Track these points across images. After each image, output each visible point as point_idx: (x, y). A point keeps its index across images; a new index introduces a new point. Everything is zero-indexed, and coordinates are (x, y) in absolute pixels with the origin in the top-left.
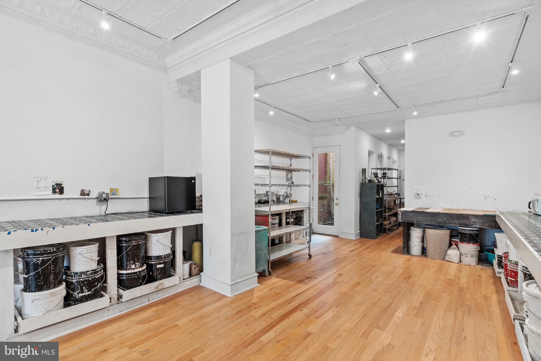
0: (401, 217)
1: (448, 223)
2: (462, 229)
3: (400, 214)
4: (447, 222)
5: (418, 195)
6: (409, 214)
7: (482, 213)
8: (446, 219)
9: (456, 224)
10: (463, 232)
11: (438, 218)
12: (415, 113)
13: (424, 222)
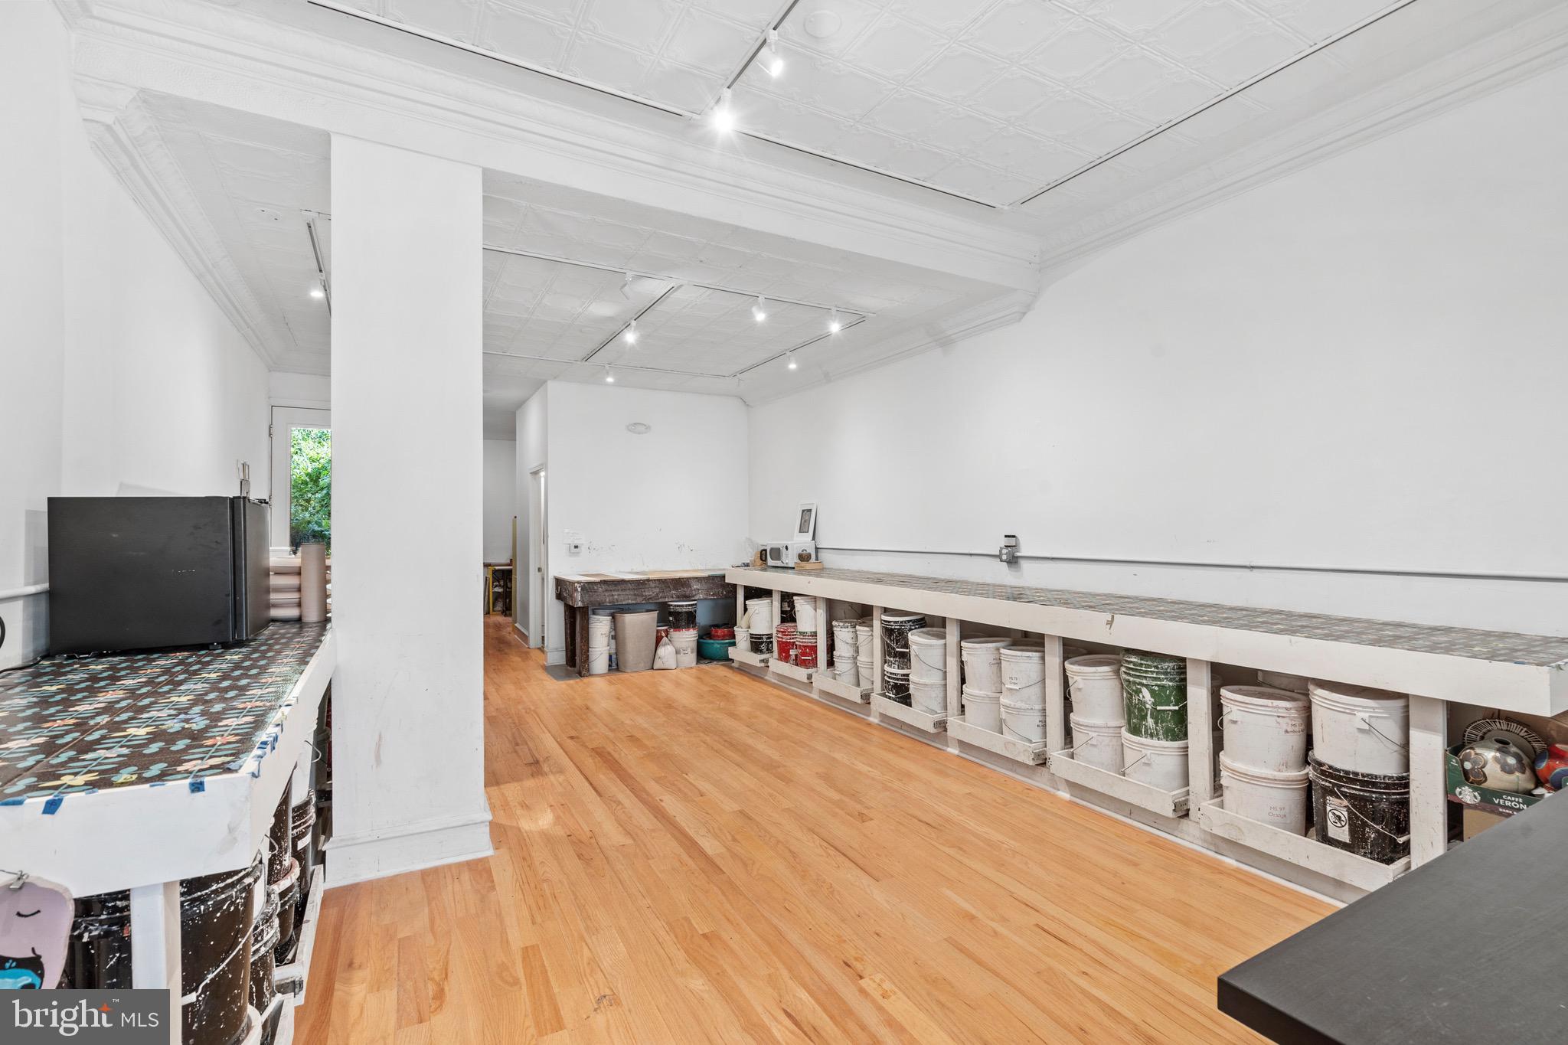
0: (582, 597)
1: (661, 597)
2: (678, 606)
3: (579, 589)
4: (661, 595)
5: (576, 547)
6: (596, 588)
7: (705, 574)
8: (657, 590)
9: (673, 597)
10: (680, 610)
11: (646, 590)
12: (610, 380)
13: (624, 600)
